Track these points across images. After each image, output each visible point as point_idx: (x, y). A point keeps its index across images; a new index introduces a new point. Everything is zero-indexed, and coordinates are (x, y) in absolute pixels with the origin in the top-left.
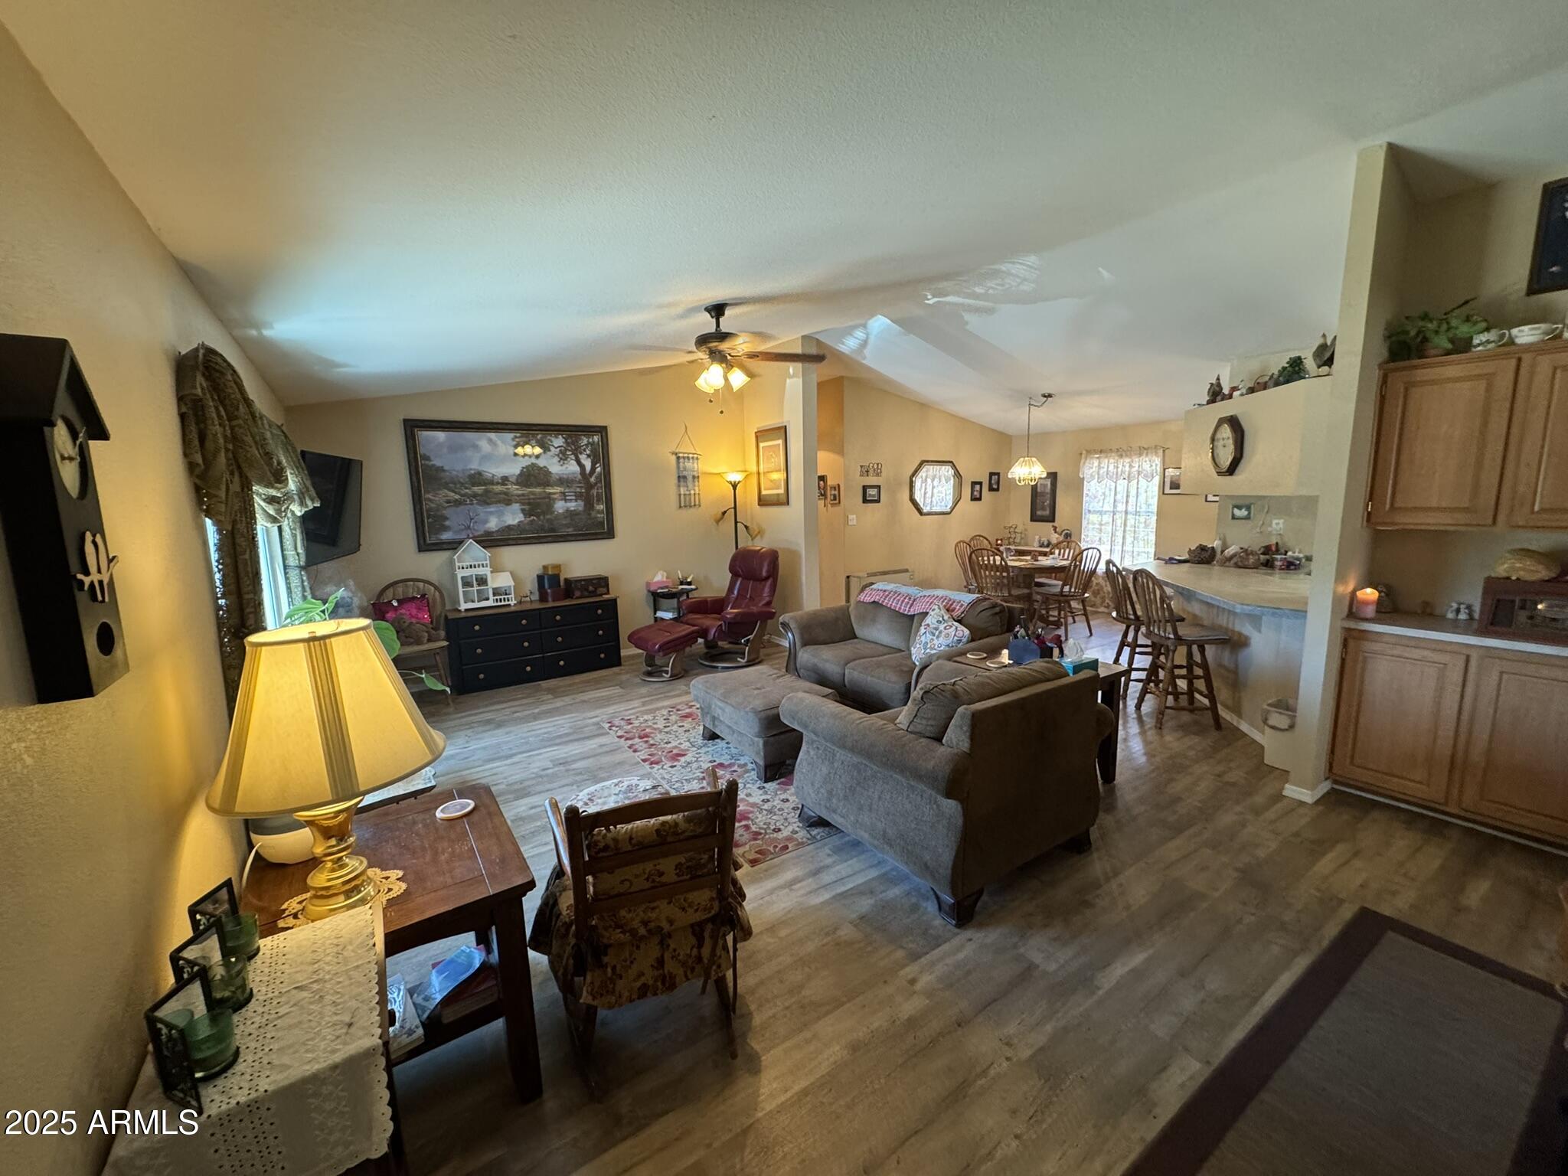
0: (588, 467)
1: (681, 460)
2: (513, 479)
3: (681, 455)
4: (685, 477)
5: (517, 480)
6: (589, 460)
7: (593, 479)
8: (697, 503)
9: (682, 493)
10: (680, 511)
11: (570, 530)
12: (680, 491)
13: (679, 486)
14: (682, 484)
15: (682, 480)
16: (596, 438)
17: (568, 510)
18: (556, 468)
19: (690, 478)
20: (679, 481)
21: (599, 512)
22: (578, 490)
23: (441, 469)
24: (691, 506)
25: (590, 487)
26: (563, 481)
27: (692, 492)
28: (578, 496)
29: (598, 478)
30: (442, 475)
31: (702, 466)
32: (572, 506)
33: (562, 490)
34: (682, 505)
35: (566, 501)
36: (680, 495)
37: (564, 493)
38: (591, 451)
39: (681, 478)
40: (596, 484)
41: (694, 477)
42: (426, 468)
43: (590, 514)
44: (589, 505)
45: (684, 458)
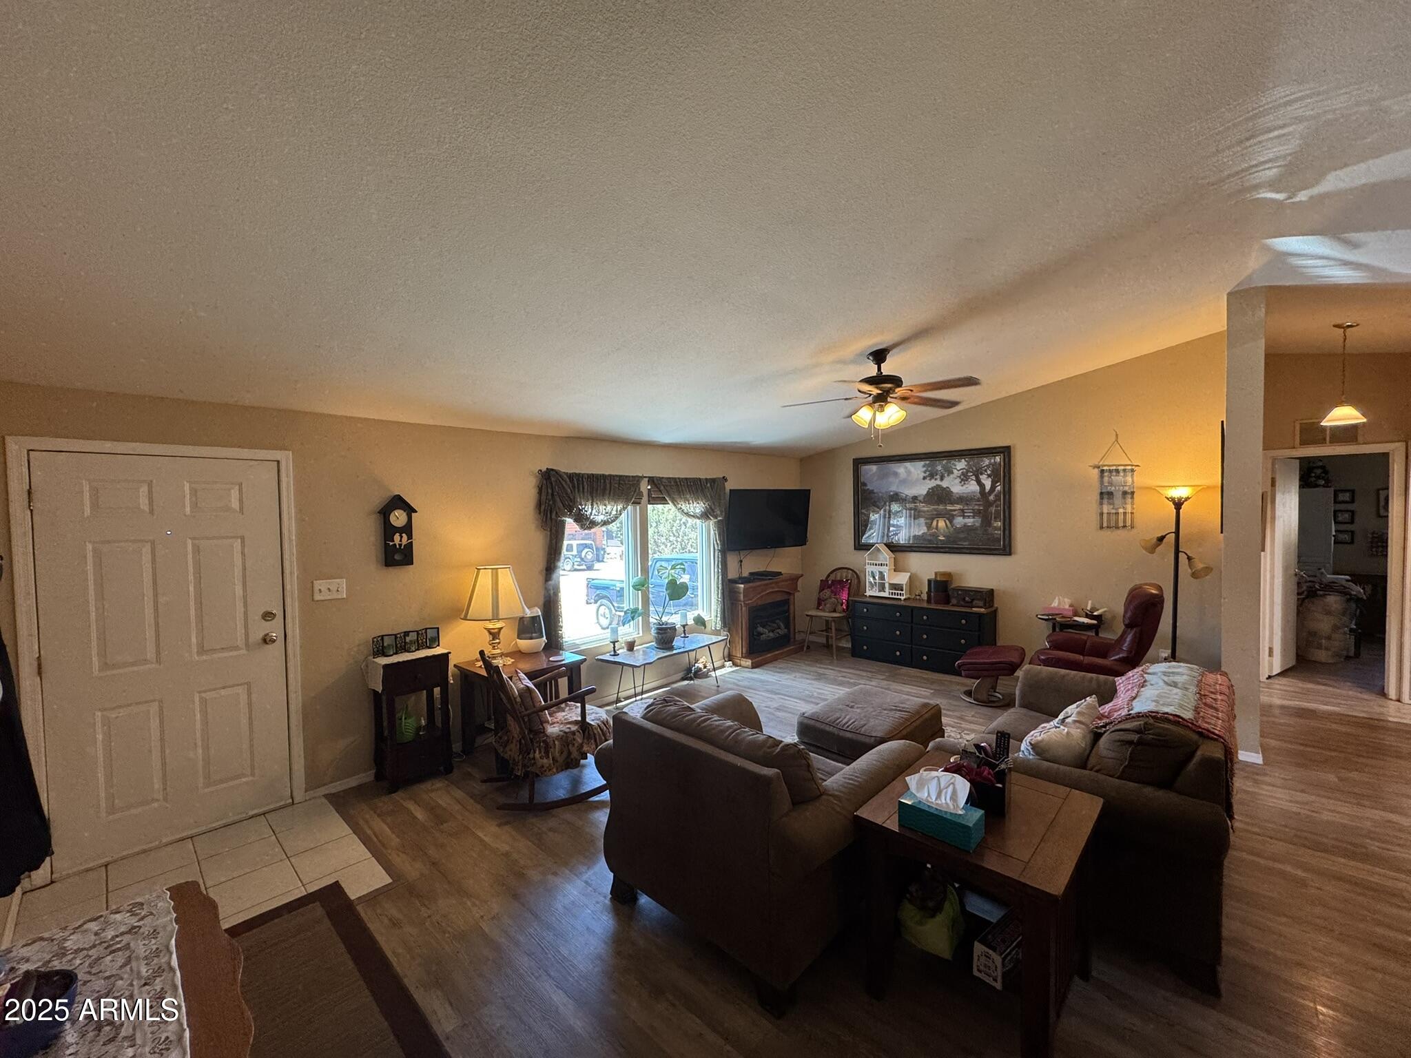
0: (988, 487)
1: (1106, 474)
2: (921, 498)
3: (1105, 468)
4: (1110, 494)
5: (924, 498)
6: (990, 479)
7: (992, 498)
8: (1128, 523)
9: (1105, 511)
10: (1102, 533)
11: (967, 543)
12: (1102, 509)
13: (1101, 504)
14: (1105, 501)
15: (1105, 496)
16: (998, 459)
17: (965, 525)
18: (957, 488)
19: (1118, 496)
20: (1102, 498)
21: (996, 528)
22: (976, 507)
23: (872, 492)
24: (1117, 528)
25: (990, 504)
26: (962, 499)
27: (1121, 511)
28: (976, 513)
29: (998, 496)
30: (873, 495)
31: (1139, 480)
32: (970, 521)
33: (962, 507)
34: (1105, 525)
35: (964, 517)
36: (1102, 514)
37: (962, 510)
38: (992, 471)
39: (1106, 495)
40: (995, 501)
41: (1125, 493)
42: (864, 491)
43: (986, 530)
44: (986, 522)
45: (1110, 471)
